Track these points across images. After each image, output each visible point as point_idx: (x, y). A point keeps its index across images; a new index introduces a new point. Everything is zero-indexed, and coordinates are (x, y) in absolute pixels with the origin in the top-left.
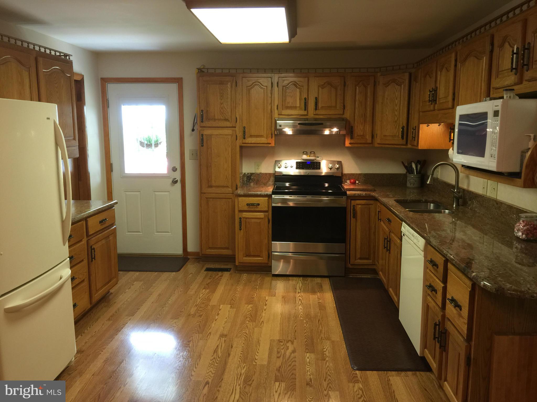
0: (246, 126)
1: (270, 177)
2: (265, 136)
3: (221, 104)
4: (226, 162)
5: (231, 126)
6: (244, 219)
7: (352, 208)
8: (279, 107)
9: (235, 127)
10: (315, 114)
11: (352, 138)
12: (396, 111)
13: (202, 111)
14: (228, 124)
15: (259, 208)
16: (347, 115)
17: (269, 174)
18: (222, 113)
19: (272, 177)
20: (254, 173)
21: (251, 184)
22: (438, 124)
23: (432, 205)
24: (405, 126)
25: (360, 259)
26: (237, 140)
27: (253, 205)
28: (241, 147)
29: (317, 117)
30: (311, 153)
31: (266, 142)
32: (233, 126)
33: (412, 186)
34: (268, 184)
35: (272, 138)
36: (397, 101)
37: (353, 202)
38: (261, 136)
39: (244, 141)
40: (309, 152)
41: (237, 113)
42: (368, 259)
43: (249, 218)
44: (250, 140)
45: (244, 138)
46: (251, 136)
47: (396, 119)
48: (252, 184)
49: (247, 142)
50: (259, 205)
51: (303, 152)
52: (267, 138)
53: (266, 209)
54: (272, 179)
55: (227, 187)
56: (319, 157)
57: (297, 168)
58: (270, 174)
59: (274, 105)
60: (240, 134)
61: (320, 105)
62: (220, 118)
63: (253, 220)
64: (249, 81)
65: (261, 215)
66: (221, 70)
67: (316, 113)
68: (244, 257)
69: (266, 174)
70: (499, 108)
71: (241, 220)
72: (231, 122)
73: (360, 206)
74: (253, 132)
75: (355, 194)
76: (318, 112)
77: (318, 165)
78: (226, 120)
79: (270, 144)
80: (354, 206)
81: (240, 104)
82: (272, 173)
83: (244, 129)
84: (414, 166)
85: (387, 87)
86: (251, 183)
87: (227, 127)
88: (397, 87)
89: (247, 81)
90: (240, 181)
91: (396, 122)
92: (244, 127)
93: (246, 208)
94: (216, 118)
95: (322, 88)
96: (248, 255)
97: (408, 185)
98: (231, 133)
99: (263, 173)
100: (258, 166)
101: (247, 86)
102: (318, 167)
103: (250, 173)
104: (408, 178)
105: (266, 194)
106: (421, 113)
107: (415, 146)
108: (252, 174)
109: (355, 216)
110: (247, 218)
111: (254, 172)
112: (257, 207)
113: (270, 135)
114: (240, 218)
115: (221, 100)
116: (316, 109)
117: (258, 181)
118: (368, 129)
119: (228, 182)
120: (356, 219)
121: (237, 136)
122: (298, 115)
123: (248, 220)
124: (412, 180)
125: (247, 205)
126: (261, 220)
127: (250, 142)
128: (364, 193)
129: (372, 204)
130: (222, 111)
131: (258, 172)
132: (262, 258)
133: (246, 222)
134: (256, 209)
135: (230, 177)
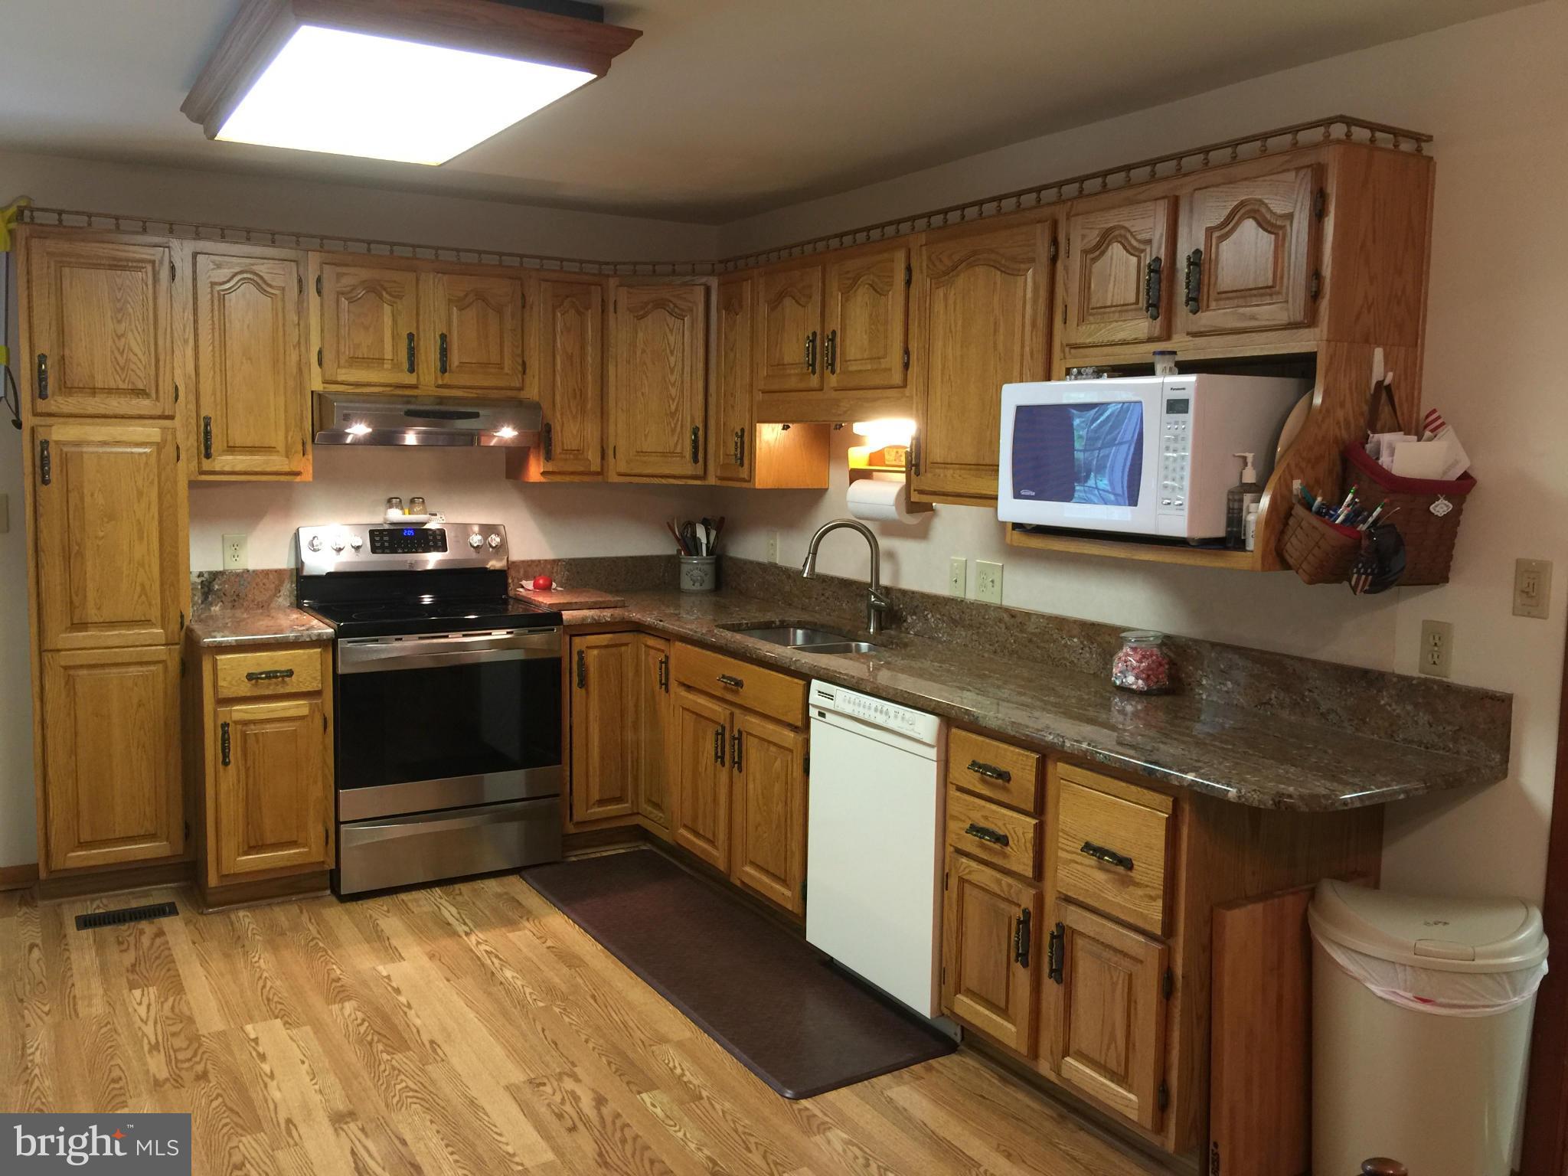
0: (211, 414)
1: (282, 582)
2: (281, 447)
3: (119, 337)
4: (141, 538)
5: (159, 412)
6: (239, 727)
7: (575, 658)
8: (325, 360)
9: (171, 418)
10: (440, 382)
11: (549, 457)
12: (673, 385)
13: (43, 357)
14: (144, 405)
15: (293, 685)
16: (532, 392)
17: (276, 571)
18: (122, 369)
19: (286, 582)
20: (222, 573)
21: (213, 609)
22: (780, 426)
23: (800, 632)
24: (701, 426)
25: (601, 802)
26: (178, 461)
27: (271, 675)
28: (193, 485)
29: (446, 392)
30: (412, 501)
31: (286, 469)
32: (166, 413)
33: (697, 587)
34: (272, 605)
35: (304, 455)
36: (672, 359)
37: (577, 640)
38: (268, 449)
39: (207, 465)
40: (406, 496)
41: (177, 371)
42: (619, 800)
43: (254, 722)
44: (224, 462)
45: (208, 456)
46: (231, 449)
47: (673, 408)
48: (217, 608)
49: (217, 469)
50: (290, 673)
51: (390, 501)
52: (287, 457)
53: (315, 686)
54: (288, 588)
55: (146, 623)
56: (436, 515)
57: (374, 550)
58: (279, 572)
59: (308, 350)
60: (189, 442)
61: (455, 359)
62: (113, 385)
63: (269, 728)
64: (219, 266)
65: (298, 707)
66: (115, 219)
67: (445, 382)
68: (239, 855)
69: (266, 573)
70: (1190, 394)
71: (225, 733)
72: (157, 399)
73: (595, 652)
74: (238, 437)
75: (584, 618)
76: (448, 378)
77: (439, 538)
78: (140, 393)
79: (298, 474)
80: (580, 653)
81: (186, 341)
82: (284, 570)
83: (207, 425)
84: (701, 532)
85: (643, 317)
86: (211, 604)
87: (141, 417)
88: (671, 320)
89: (212, 266)
90: (192, 598)
91: (673, 415)
92: (207, 422)
93: (246, 689)
94: (99, 385)
95: (461, 309)
96: (254, 847)
97: (686, 584)
98: (158, 439)
99: (254, 571)
100: (236, 546)
101: (213, 284)
102: (440, 544)
103: (210, 573)
104: (685, 568)
105: (314, 638)
106: (759, 396)
107: (743, 480)
108: (215, 575)
109: (583, 682)
110: (246, 723)
111: (221, 569)
112: (283, 682)
113: (300, 447)
114: (225, 725)
115: (119, 322)
116: (444, 370)
117: (238, 595)
118: (592, 431)
119: (150, 604)
120: (587, 692)
121: (178, 448)
122: (389, 385)
123: (252, 730)
124: (695, 571)
125: (250, 677)
126: (297, 723)
127: (227, 469)
128: (607, 614)
129: (626, 644)
130: (122, 362)
131: (236, 565)
132: (304, 847)
133: (245, 736)
134: (281, 690)
135: (157, 586)
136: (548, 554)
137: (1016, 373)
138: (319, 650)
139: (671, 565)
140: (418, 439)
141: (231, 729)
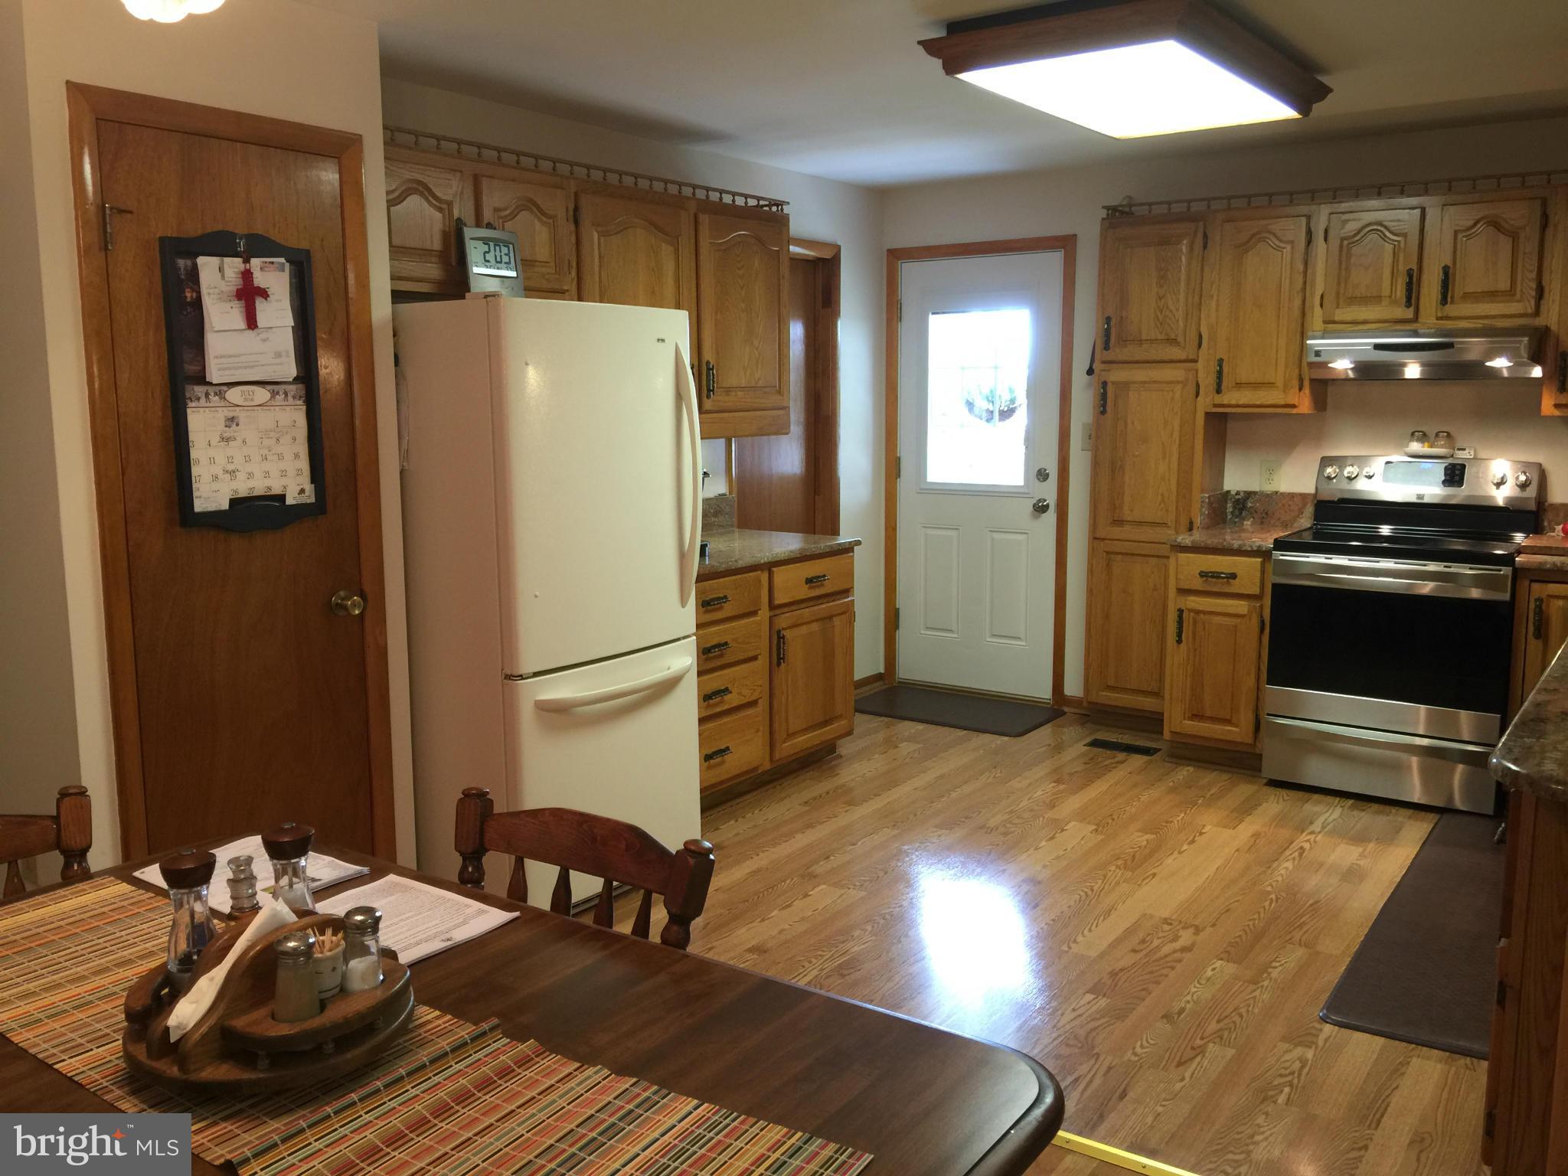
0: (1224, 357)
1: (1305, 505)
2: (1280, 383)
3: (1160, 298)
4: (1164, 458)
5: (1185, 357)
6: (1192, 614)
8: (1326, 301)
9: (1196, 361)
10: (1440, 315)
11: (1562, 388)
13: (1108, 320)
14: (1176, 353)
15: (1236, 587)
16: (1550, 316)
17: (1301, 494)
18: (1161, 324)
19: (1309, 505)
20: (1255, 493)
21: (1245, 523)
26: (1197, 396)
27: (1216, 575)
28: (1210, 417)
29: (1449, 324)
30: (1436, 434)
31: (1282, 402)
32: (1190, 358)
34: (1295, 525)
35: (1300, 389)
37: (1536, 586)
38: (1271, 385)
39: (1218, 399)
40: (1432, 433)
41: (1203, 322)
43: (1204, 613)
44: (1232, 397)
45: (1219, 391)
46: (1239, 385)
48: (1249, 523)
49: (1225, 402)
50: (1233, 576)
51: (1413, 434)
52: (1284, 392)
53: (1256, 590)
54: (1309, 510)
55: (1165, 525)
56: (1464, 449)
57: (1387, 480)
58: (1303, 496)
59: (1313, 295)
60: (1207, 380)
61: (1458, 289)
62: (1153, 337)
63: (1217, 619)
64: (1241, 230)
65: (1241, 607)
66: (1166, 206)
67: (1445, 314)
68: (1185, 719)
69: (1292, 496)
71: (1180, 617)
72: (1184, 348)
74: (1244, 375)
76: (1450, 310)
77: (1457, 472)
78: (1172, 341)
79: (1294, 406)
81: (1212, 296)
82: (1309, 494)
83: (1220, 366)
86: (1244, 519)
87: (1172, 361)
89: (1236, 230)
90: (1201, 511)
92: (1220, 362)
93: (1198, 584)
94: (1144, 337)
95: (1468, 238)
96: (1197, 716)
98: (1182, 379)
99: (1281, 494)
100: (1271, 471)
101: (1235, 245)
102: (1457, 478)
103: (1245, 492)
105: (1255, 549)
108: (1249, 494)
110: (1198, 612)
111: (1258, 490)
112: (1228, 583)
113: (1296, 383)
114: (1181, 611)
115: (1161, 287)
116: (1444, 300)
117: (1266, 513)
120: (1545, 644)
121: (1198, 386)
123: (1201, 617)
125: (1202, 575)
126: (1239, 620)
127: (1233, 402)
130: (1161, 318)
131: (1268, 488)
132: (1237, 726)
133: (1195, 622)
134: (1226, 590)
135: (1174, 498)
138: (1258, 560)
140: (1422, 372)
141: (1185, 615)
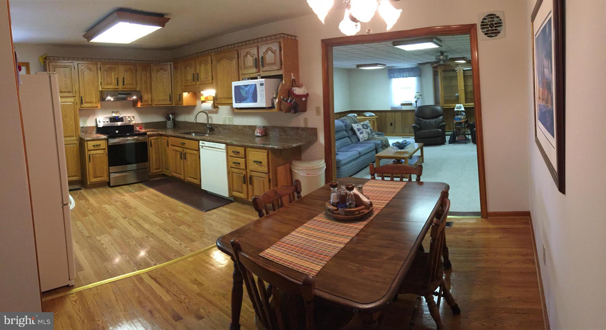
0: (82, 96)
2: (95, 102)
3: (66, 81)
5: (73, 96)
7: (150, 142)
8: (102, 84)
9: (75, 97)
10: (123, 87)
11: (142, 102)
12: (165, 85)
14: (71, 95)
15: (101, 147)
16: (138, 89)
20: (84, 127)
22: (188, 93)
23: (194, 134)
24: (171, 94)
25: (156, 169)
26: (77, 105)
27: (97, 145)
28: (80, 110)
29: (124, 89)
31: (96, 106)
33: (170, 127)
34: (92, 133)
36: (164, 80)
37: (150, 138)
38: (92, 102)
39: (82, 106)
40: (116, 112)
41: (76, 88)
42: (159, 169)
43: (94, 154)
44: (85, 105)
45: (82, 104)
46: (86, 103)
47: (165, 90)
48: (83, 134)
50: (100, 145)
51: (113, 112)
52: (96, 104)
53: (104, 147)
54: (95, 130)
55: (73, 136)
56: (121, 114)
57: (110, 122)
58: (93, 127)
59: (99, 82)
60: (78, 101)
61: (125, 83)
62: (65, 91)
63: (97, 155)
64: (83, 66)
65: (101, 152)
68: (92, 179)
69: (91, 127)
70: (263, 82)
72: (73, 93)
73: (153, 140)
74: (87, 100)
75: (151, 133)
77: (122, 119)
78: (70, 92)
79: (98, 107)
80: (150, 140)
82: (95, 126)
83: (82, 98)
84: (171, 116)
85: (158, 72)
87: (71, 97)
88: (164, 72)
89: (81, 66)
91: (165, 92)
92: (82, 97)
93: (93, 148)
94: (63, 91)
95: (126, 72)
96: (95, 177)
97: (168, 126)
98: (73, 101)
99: (89, 127)
100: (85, 122)
101: (82, 70)
104: (167, 123)
105: (104, 138)
106: (183, 87)
107: (181, 104)
108: (82, 127)
109: (151, 146)
110: (93, 154)
113: (98, 102)
115: (66, 78)
116: (123, 85)
117: (86, 131)
118: (149, 96)
119: (74, 133)
120: (152, 148)
121: (77, 103)
122: (114, 89)
123: (94, 156)
124: (170, 124)
125: (94, 146)
126: (102, 155)
127: (85, 106)
128: (155, 133)
129: (159, 139)
130: (67, 86)
131: (86, 126)
132: (104, 177)
133: (93, 157)
134: (98, 148)
135: (74, 130)
136: (141, 122)
137: (233, 80)
138: (105, 141)
139: (165, 123)
141: (90, 155)
